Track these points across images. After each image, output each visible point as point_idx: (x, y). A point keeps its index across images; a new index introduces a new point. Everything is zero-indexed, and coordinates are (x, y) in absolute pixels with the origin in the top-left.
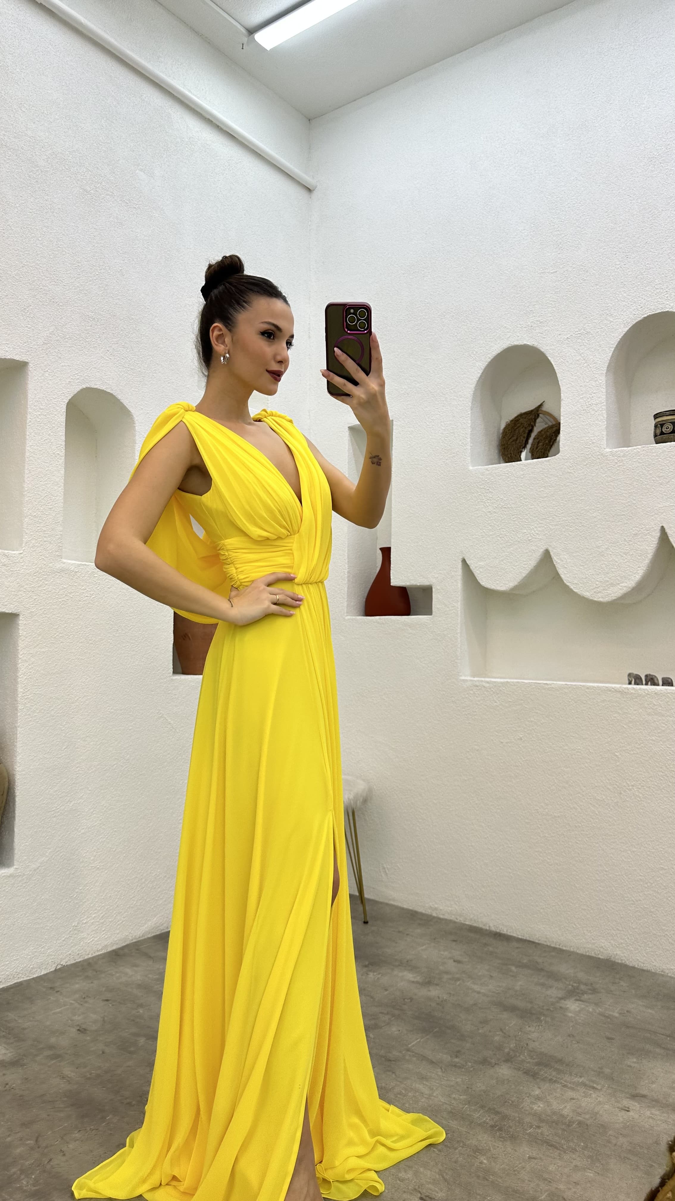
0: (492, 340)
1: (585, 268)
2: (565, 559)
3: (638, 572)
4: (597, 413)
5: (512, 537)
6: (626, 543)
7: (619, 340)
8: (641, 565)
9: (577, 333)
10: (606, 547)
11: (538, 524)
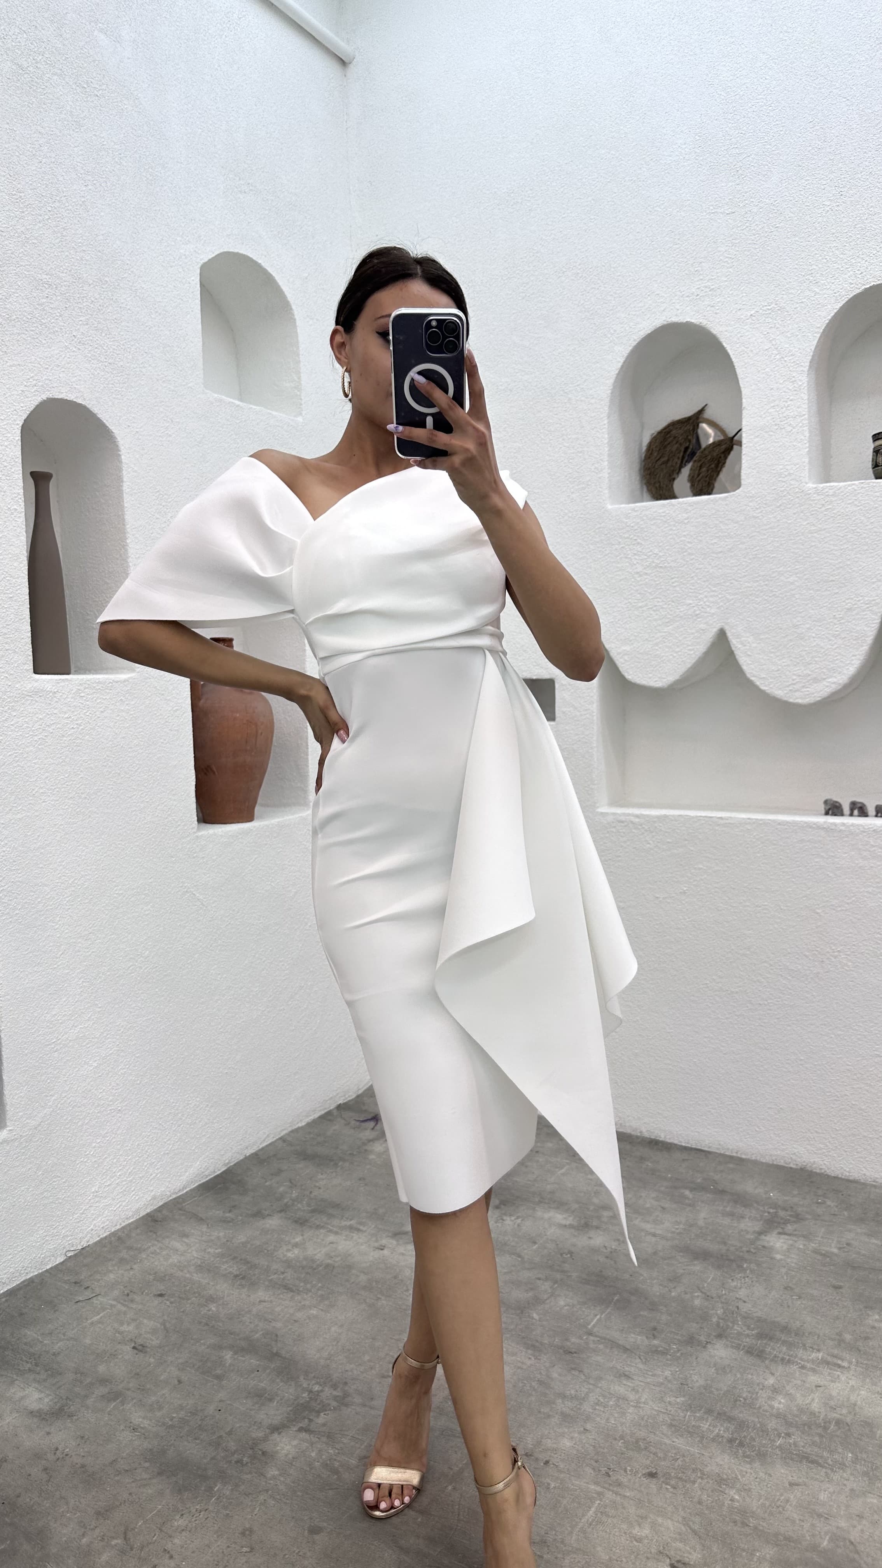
0: (638, 313)
1: (778, 208)
2: (749, 643)
3: (853, 662)
4: (794, 430)
5: (671, 611)
6: (835, 621)
7: (827, 321)
8: (857, 653)
9: (765, 308)
10: (808, 626)
11: (709, 592)
